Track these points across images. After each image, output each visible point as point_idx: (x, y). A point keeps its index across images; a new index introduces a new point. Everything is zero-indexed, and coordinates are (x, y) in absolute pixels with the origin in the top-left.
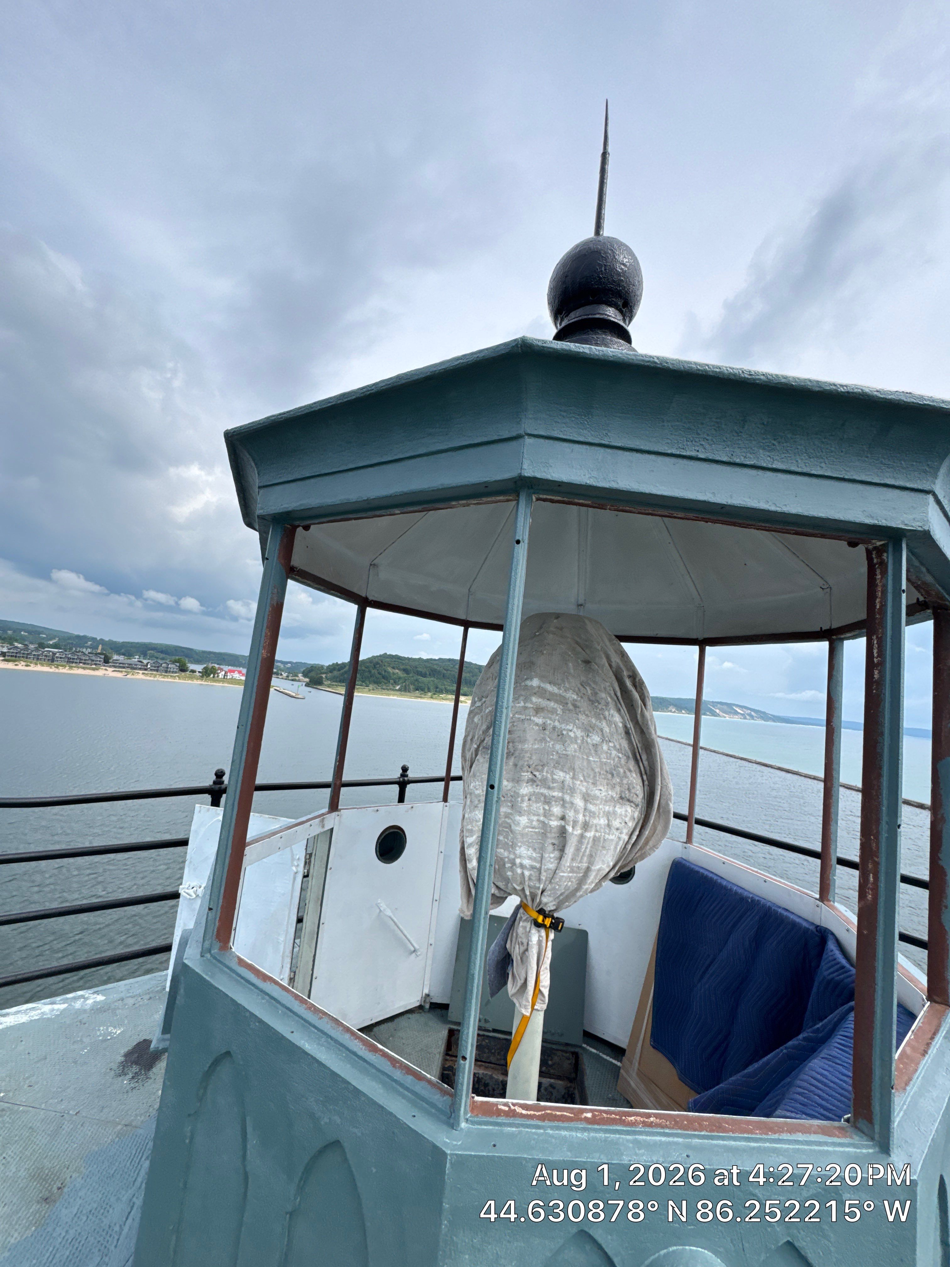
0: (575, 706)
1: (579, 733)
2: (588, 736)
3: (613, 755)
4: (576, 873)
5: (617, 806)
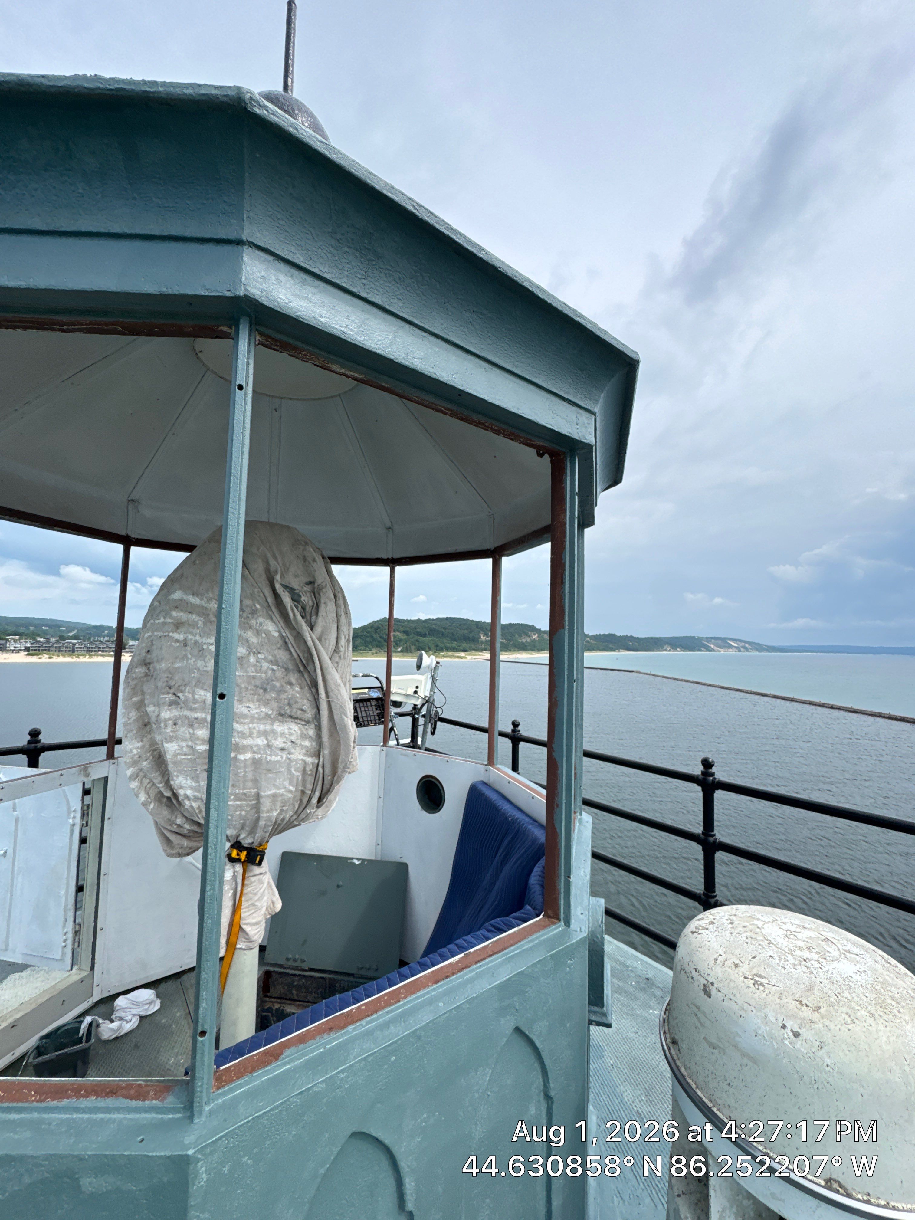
3: (265, 668)
4: (245, 800)
5: (275, 724)
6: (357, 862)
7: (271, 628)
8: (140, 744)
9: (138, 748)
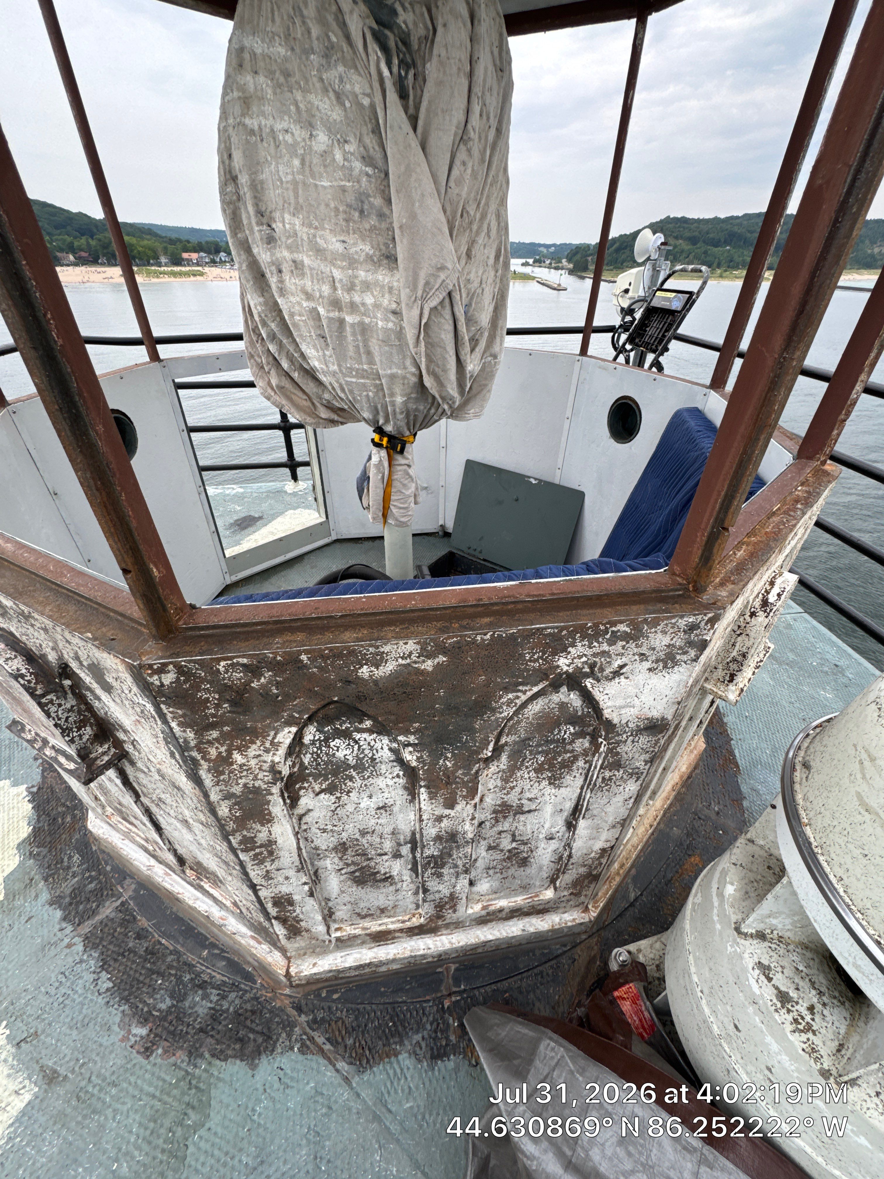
0: (287, 75)
1: (299, 133)
2: (311, 135)
3: (356, 172)
4: (368, 378)
5: (380, 272)
6: (534, 482)
7: (357, 89)
8: (261, 300)
9: (260, 304)
